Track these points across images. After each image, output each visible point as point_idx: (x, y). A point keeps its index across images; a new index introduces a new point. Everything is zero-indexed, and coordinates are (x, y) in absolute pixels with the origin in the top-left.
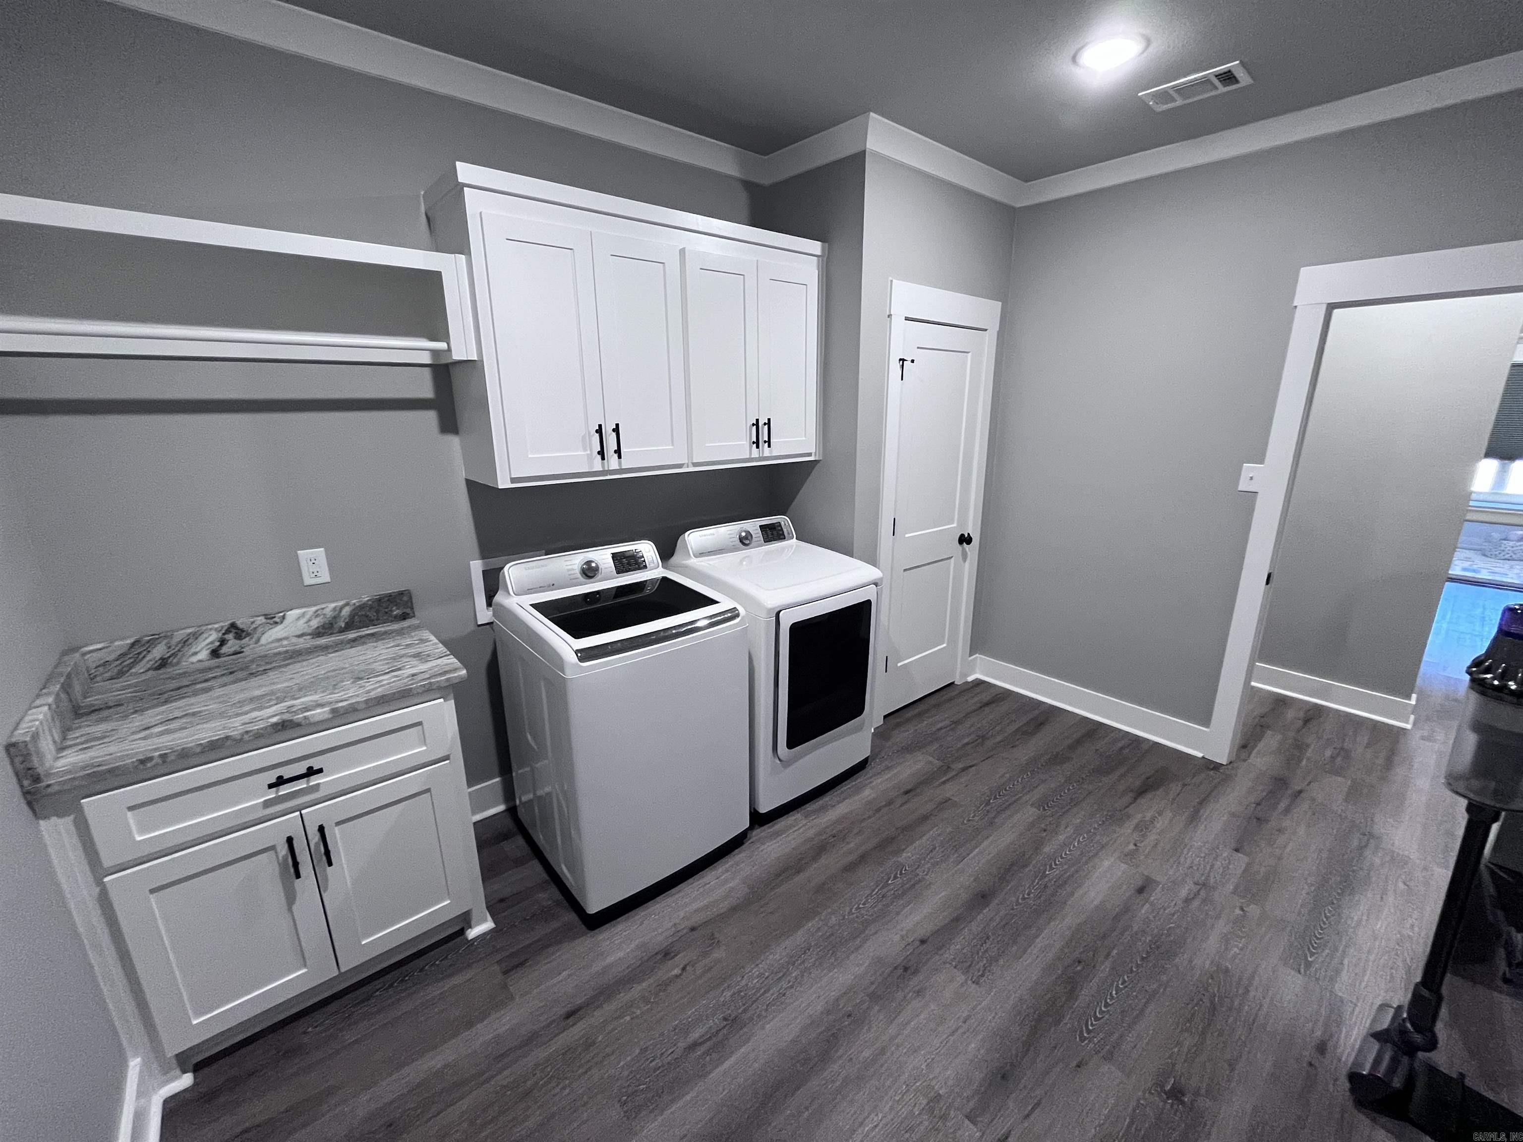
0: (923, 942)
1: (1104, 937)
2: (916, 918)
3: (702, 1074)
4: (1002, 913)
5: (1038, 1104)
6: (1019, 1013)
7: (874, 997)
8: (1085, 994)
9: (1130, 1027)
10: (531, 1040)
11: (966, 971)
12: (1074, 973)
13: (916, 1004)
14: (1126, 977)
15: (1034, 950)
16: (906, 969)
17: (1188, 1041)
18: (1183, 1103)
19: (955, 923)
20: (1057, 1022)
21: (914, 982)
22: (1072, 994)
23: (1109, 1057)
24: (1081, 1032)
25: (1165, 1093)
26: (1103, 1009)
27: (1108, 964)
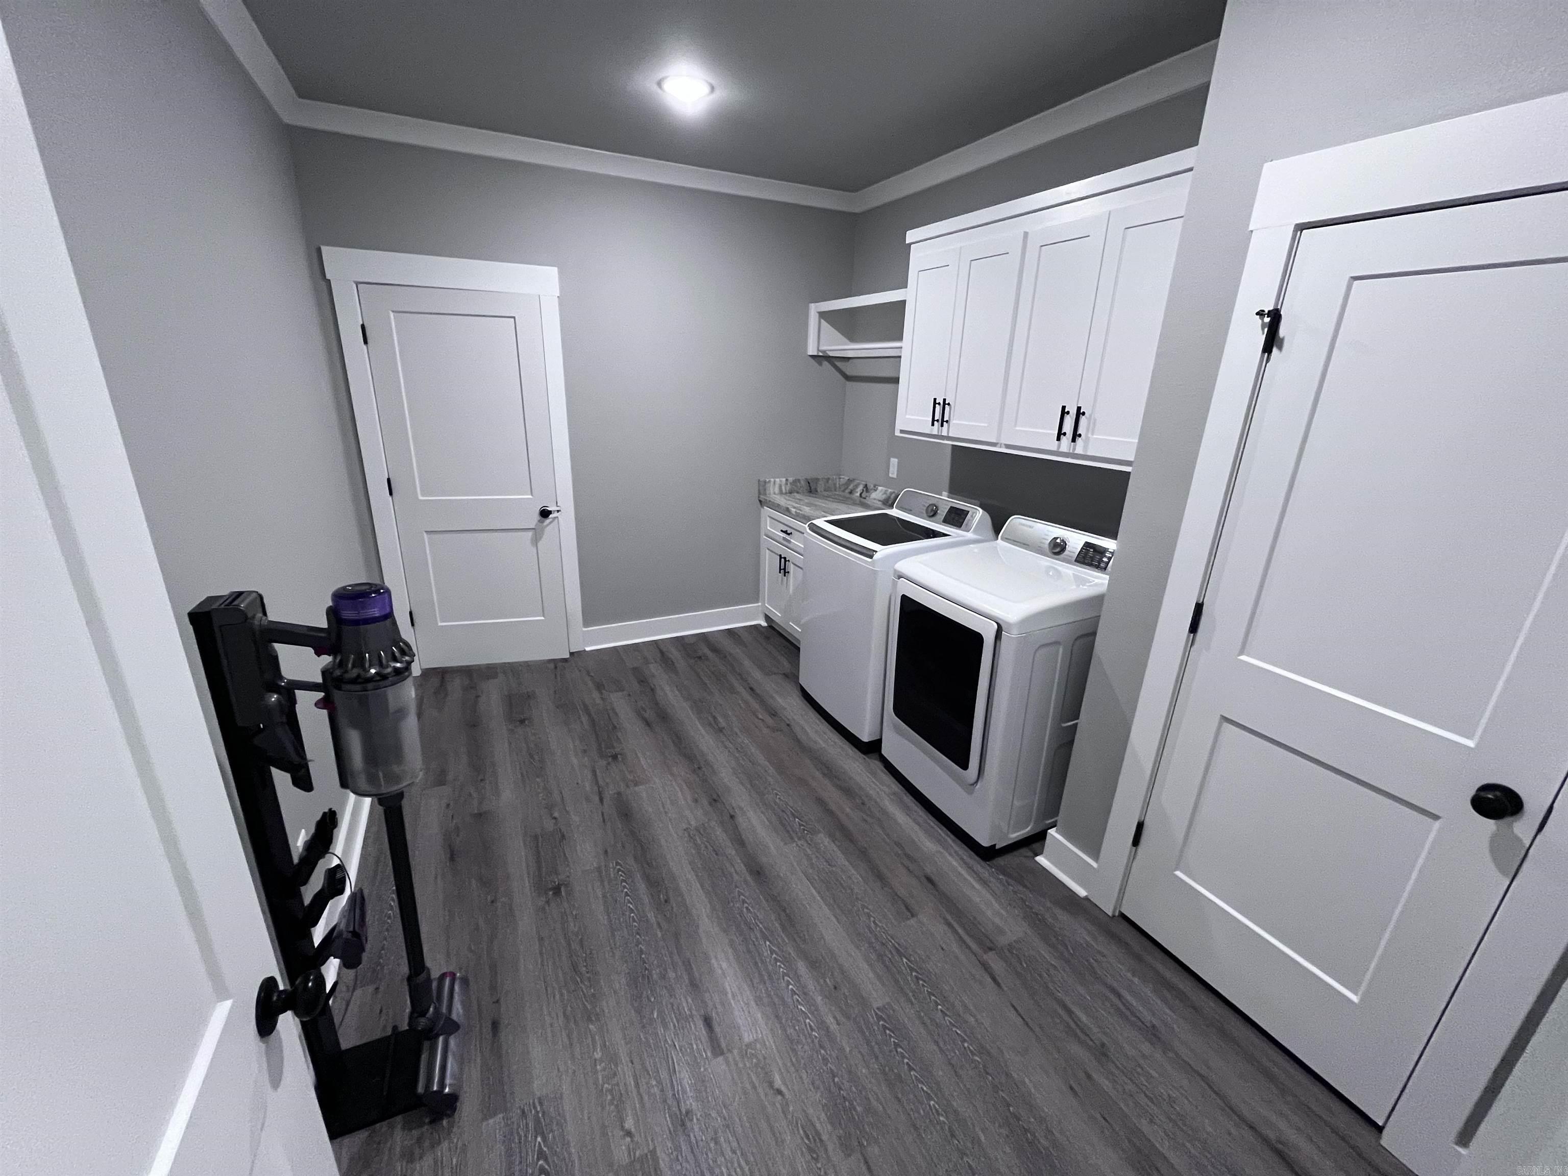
0: (732, 817)
1: (677, 936)
2: (755, 821)
3: (699, 718)
4: (736, 877)
5: (604, 821)
6: (653, 841)
7: (705, 781)
8: (642, 887)
9: (604, 896)
10: (744, 680)
11: (697, 829)
12: (660, 891)
13: (689, 798)
14: (635, 924)
15: (691, 876)
16: (715, 800)
17: (572, 926)
18: (550, 889)
19: (739, 842)
20: (635, 858)
21: (705, 802)
22: (647, 878)
23: (599, 869)
24: (621, 866)
25: (561, 885)
26: (626, 890)
27: (653, 920)
